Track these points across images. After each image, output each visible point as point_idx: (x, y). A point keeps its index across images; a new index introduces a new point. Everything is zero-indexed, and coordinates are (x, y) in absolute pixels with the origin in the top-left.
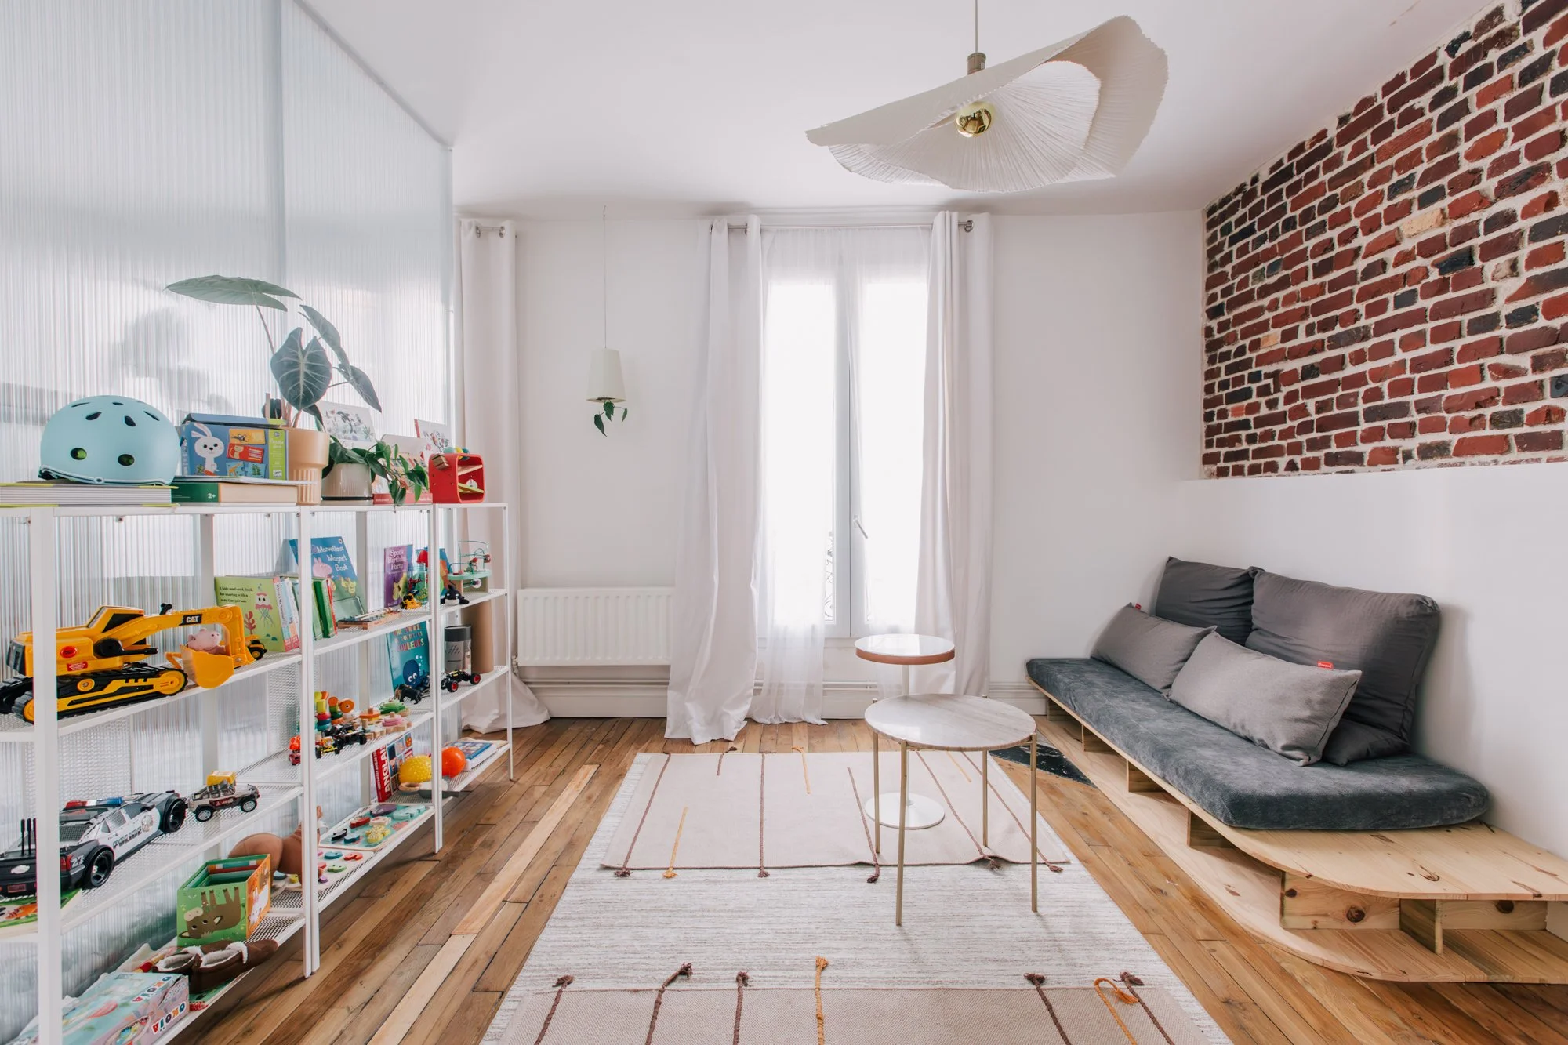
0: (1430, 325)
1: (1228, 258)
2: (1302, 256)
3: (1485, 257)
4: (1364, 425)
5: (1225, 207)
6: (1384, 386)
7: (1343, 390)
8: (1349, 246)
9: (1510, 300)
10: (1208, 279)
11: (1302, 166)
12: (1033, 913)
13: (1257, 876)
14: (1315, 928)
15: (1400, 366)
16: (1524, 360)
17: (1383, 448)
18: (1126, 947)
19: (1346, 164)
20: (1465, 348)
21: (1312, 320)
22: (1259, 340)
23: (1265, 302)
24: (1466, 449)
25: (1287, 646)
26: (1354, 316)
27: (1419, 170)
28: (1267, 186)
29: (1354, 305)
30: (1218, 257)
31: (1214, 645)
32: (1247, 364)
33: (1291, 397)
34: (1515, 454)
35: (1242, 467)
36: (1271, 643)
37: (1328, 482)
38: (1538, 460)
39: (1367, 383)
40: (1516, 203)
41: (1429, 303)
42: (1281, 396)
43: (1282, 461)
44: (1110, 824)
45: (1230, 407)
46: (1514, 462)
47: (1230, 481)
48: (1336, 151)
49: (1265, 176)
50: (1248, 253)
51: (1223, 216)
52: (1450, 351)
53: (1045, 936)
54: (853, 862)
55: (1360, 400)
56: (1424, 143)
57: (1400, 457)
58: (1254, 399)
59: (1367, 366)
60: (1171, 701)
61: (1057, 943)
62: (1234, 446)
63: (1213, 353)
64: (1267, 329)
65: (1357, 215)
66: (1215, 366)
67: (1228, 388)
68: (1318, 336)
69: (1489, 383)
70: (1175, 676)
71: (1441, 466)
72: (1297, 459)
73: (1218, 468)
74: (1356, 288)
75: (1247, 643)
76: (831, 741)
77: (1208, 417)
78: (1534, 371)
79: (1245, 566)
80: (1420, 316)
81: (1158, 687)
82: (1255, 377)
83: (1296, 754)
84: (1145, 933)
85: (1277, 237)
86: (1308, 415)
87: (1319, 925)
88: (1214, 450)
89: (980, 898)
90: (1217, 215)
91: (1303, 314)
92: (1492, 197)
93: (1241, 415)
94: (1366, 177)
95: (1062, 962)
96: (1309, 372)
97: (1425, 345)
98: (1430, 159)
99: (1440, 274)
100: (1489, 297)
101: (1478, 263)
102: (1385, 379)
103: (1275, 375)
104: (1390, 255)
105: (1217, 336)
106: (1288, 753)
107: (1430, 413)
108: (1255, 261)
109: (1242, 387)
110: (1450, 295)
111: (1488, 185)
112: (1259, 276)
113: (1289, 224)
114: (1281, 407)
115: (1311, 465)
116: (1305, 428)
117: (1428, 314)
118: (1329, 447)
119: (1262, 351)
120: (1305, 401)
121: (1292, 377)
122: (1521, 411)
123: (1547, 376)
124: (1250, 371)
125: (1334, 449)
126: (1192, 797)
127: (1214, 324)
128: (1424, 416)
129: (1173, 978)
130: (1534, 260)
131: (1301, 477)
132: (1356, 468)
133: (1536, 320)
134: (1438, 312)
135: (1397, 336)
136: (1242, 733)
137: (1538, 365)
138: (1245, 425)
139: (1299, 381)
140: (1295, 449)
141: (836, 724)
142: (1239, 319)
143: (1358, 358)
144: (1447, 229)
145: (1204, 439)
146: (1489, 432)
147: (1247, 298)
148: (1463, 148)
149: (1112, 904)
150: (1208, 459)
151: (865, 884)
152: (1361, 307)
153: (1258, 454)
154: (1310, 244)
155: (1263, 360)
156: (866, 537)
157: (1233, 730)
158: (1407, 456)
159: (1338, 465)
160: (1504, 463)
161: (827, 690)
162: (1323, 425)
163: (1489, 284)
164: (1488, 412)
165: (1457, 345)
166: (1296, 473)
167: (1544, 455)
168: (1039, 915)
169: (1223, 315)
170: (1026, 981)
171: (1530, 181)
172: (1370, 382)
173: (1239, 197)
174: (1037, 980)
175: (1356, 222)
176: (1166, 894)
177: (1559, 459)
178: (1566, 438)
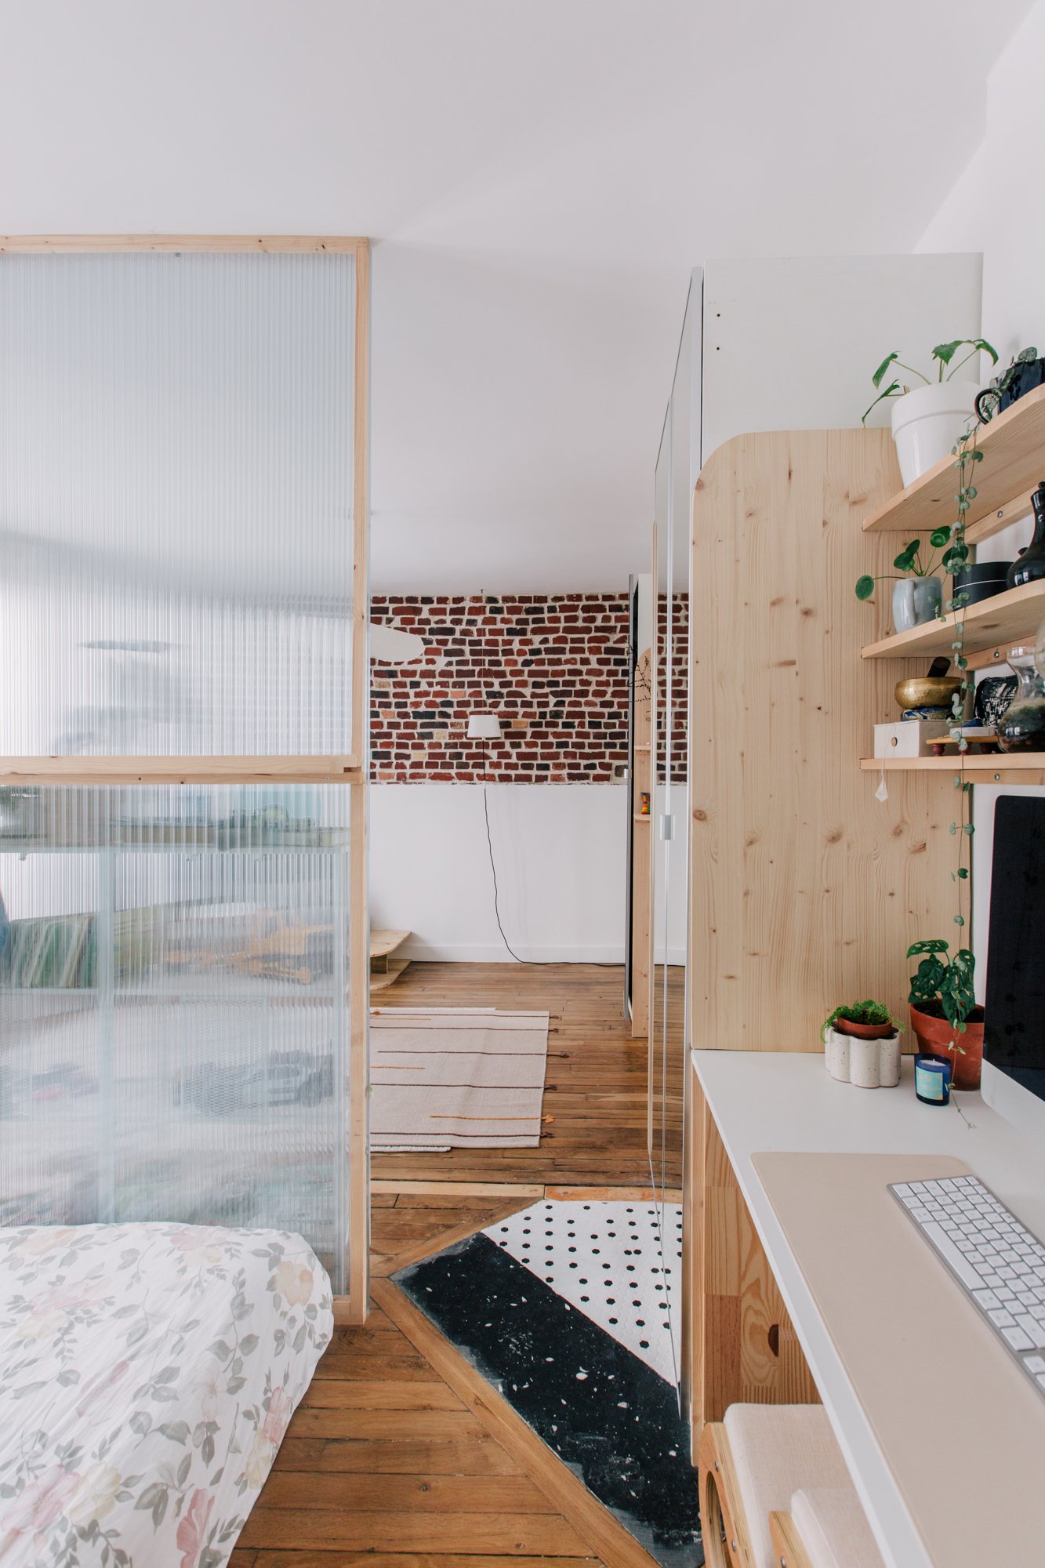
177: (375, 783)
178: (377, 775)
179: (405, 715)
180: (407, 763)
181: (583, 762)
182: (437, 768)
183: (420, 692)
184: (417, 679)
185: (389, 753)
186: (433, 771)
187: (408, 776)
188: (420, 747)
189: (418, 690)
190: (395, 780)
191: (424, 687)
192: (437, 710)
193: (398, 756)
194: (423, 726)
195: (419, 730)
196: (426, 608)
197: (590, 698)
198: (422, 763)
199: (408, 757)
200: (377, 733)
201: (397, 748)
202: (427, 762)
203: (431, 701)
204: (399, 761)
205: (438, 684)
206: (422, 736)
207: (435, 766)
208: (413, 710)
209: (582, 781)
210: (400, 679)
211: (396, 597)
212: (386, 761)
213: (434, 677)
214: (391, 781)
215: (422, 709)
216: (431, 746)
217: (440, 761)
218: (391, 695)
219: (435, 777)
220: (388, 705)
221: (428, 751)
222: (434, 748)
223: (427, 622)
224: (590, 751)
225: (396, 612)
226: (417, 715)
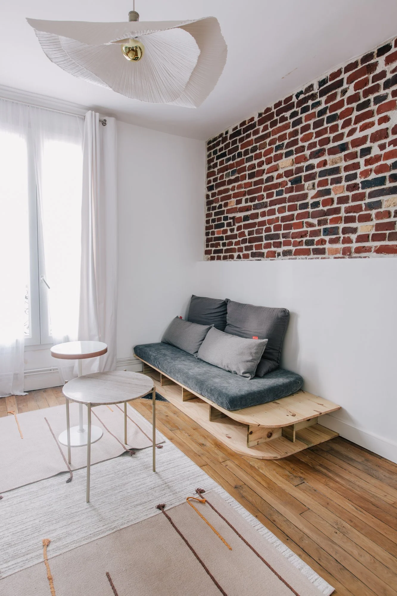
0: (287, 204)
1: (215, 165)
2: (244, 169)
3: (306, 181)
4: (265, 242)
5: (215, 142)
6: (272, 226)
7: (258, 227)
8: (261, 168)
9: (312, 198)
10: (208, 173)
11: (245, 130)
12: (154, 473)
13: (236, 428)
14: (258, 444)
15: (277, 219)
16: (315, 221)
17: (271, 251)
18: (196, 476)
19: (261, 134)
20: (298, 214)
21: (247, 197)
22: (227, 203)
23: (230, 187)
24: (298, 253)
25: (240, 331)
26: (262, 197)
27: (286, 142)
28: (232, 136)
29: (262, 193)
30: (212, 164)
31: (214, 332)
32: (222, 212)
33: (239, 228)
34: (312, 256)
35: (221, 256)
36: (234, 330)
37: (252, 264)
38: (318, 258)
39: (266, 225)
40: (315, 161)
41: (287, 196)
42: (235, 227)
43: (236, 255)
44: (178, 418)
45: (216, 230)
46: (312, 259)
47: (216, 262)
48: (257, 127)
49: (231, 132)
50: (224, 164)
51: (214, 146)
52: (293, 215)
53: (161, 482)
54: (57, 473)
55: (264, 232)
56: (288, 131)
57: (276, 255)
58: (225, 228)
59: (266, 218)
60: (198, 359)
61: (167, 485)
62: (217, 247)
63: (209, 206)
64: (231, 199)
65: (264, 156)
66: (210, 212)
67: (215, 222)
68: (249, 204)
69: (305, 229)
70: (199, 348)
71: (289, 259)
72: (241, 254)
73: (211, 256)
74: (263, 186)
75: (225, 330)
76: (32, 404)
77: (207, 234)
78: (318, 226)
79: (224, 298)
80: (283, 200)
81: (192, 353)
82: (226, 218)
83: (247, 375)
84: (201, 467)
85: (235, 159)
86: (245, 236)
87: (259, 443)
88: (210, 248)
89: (128, 473)
90: (212, 145)
91: (244, 194)
92: (308, 158)
93: (220, 234)
94: (268, 141)
95: (171, 493)
96: (246, 218)
97: (285, 212)
98: (289, 138)
99: (291, 185)
100: (305, 196)
101: (303, 183)
102: (272, 224)
103: (233, 218)
104: (275, 174)
105: (211, 199)
106: (245, 375)
107: (287, 238)
108: (226, 168)
109: (221, 222)
110: (294, 193)
111: (307, 153)
112: (228, 175)
113: (240, 155)
114: (236, 232)
115: (246, 257)
116: (244, 241)
117: (287, 200)
118: (252, 250)
119: (229, 208)
120: (244, 230)
121: (239, 220)
122: (314, 240)
123: (322, 227)
124: (224, 215)
125: (254, 250)
126: (213, 401)
127: (210, 193)
128: (284, 239)
129: (216, 484)
130: (320, 184)
131: (243, 261)
132: (262, 259)
133: (319, 207)
134: (291, 199)
135: (277, 207)
136: (227, 369)
137: (320, 223)
138: (221, 238)
139: (242, 222)
140: (240, 250)
141: (33, 393)
142: (220, 193)
143: (263, 214)
144: (294, 168)
145: (205, 244)
146: (304, 247)
147: (223, 184)
148: (300, 136)
149: (186, 457)
150: (207, 252)
151: (66, 484)
152: (265, 194)
153: (227, 251)
154: (247, 165)
155: (229, 211)
156: (49, 288)
157: (224, 368)
158: (279, 255)
159: (256, 257)
160: (309, 259)
161: (27, 375)
162: (251, 241)
163: (306, 191)
164: (304, 239)
165: (296, 213)
166: (240, 260)
167: (320, 256)
168: (156, 473)
169: (214, 190)
170: (157, 510)
171: (320, 154)
172: (267, 224)
173: (221, 139)
174: (161, 507)
175: (263, 159)
176: (205, 445)
177: (324, 258)
178: (327, 251)
179: (355, 187)
180: (354, 237)
182: (384, 240)
183: (371, 157)
184: (368, 144)
185: (338, 228)
186: (378, 244)
187: (353, 250)
188: (367, 218)
189: (368, 157)
190: (341, 255)
191: (376, 151)
192: (387, 174)
193: (345, 231)
194: (371, 195)
195: (367, 200)
196: (381, 60)
198: (368, 236)
199: (354, 230)
200: (328, 210)
201: (345, 223)
202: (373, 235)
203: (381, 165)
204: (346, 236)
205: (390, 143)
206: (370, 206)
207: (382, 237)
208: (363, 179)
210: (351, 150)
211: (352, 63)
212: (334, 237)
213: (387, 137)
214: (338, 255)
215: (373, 176)
216: (379, 216)
217: (388, 232)
218: (343, 170)
219: (380, 250)
220: (338, 181)
221: (375, 222)
222: (382, 219)
223: (383, 74)
225: (350, 80)
226: (366, 185)
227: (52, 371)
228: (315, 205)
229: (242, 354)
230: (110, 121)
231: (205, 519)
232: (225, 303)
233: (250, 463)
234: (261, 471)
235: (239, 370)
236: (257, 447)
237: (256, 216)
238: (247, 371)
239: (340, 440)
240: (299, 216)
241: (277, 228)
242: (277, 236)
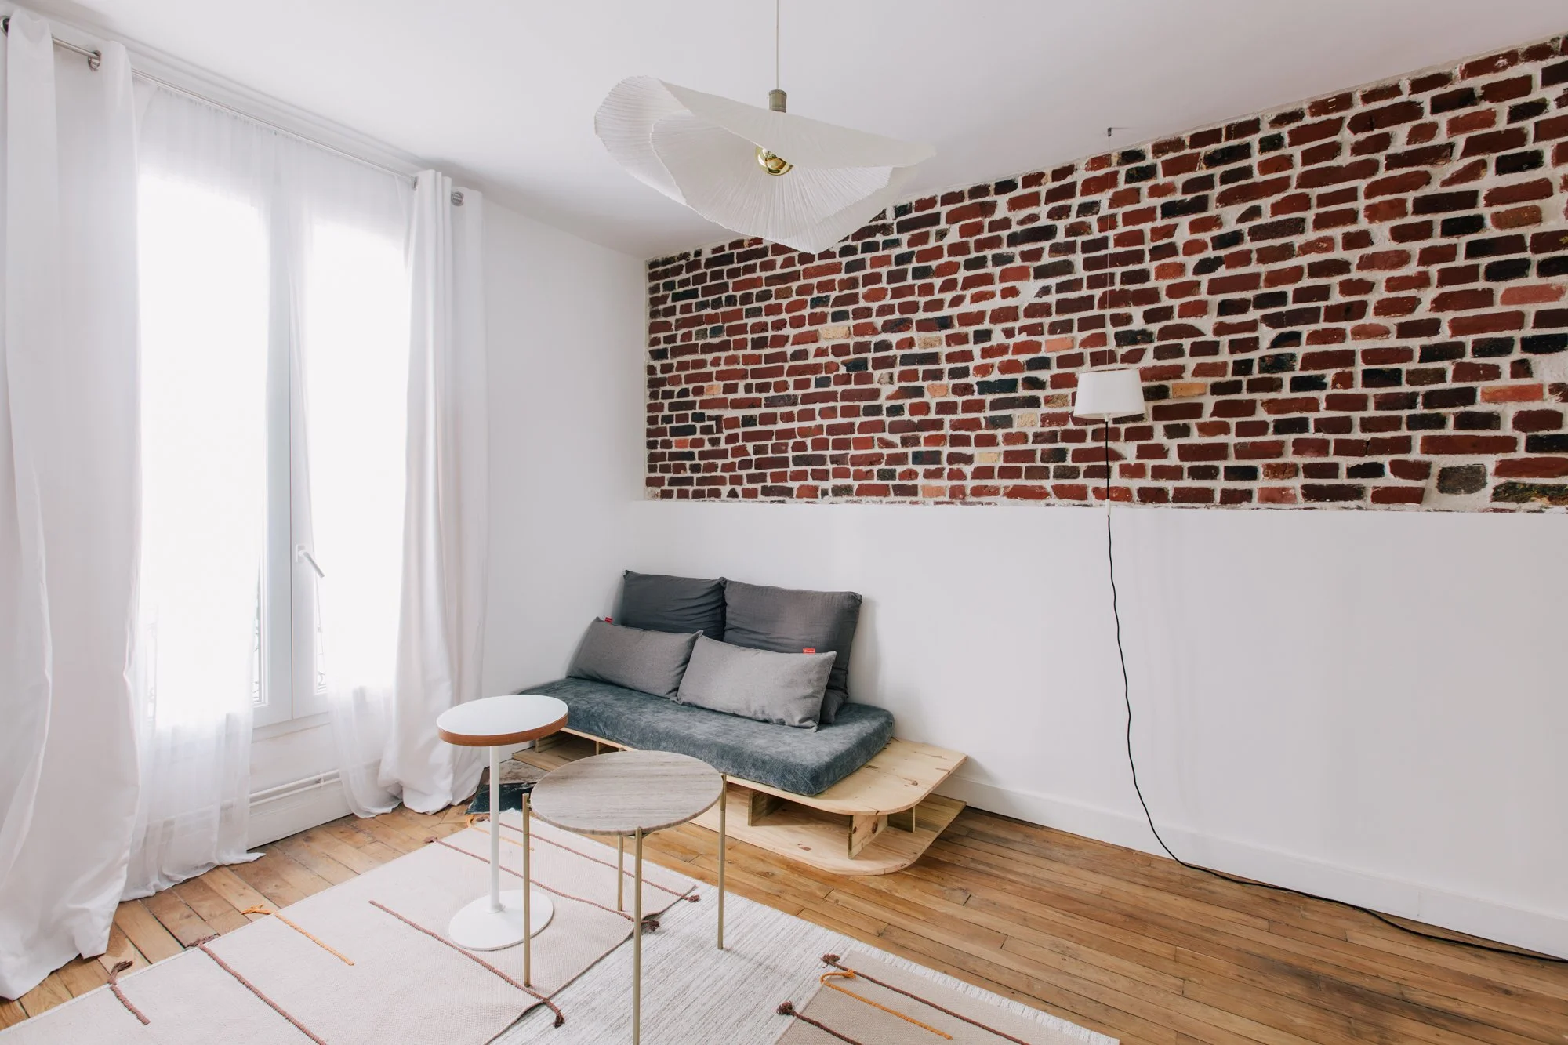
0: (839, 405)
1: (671, 311)
2: (742, 329)
3: (875, 367)
4: (792, 468)
5: (669, 266)
6: (808, 441)
7: (777, 439)
8: (779, 333)
9: (889, 398)
10: (652, 324)
11: (742, 257)
12: (722, 952)
14: (863, 849)
15: (819, 428)
16: (896, 438)
17: (808, 486)
18: (801, 935)
19: (778, 271)
20: (862, 424)
21: (749, 381)
22: (702, 387)
23: (709, 357)
24: (864, 491)
25: (769, 640)
26: (784, 386)
27: (833, 295)
28: (710, 263)
29: (784, 378)
30: (661, 307)
31: (706, 647)
32: (691, 405)
33: (732, 439)
34: (892, 497)
35: (687, 491)
36: (752, 639)
37: (763, 509)
38: (905, 502)
39: (795, 437)
40: (894, 338)
41: (840, 389)
42: (723, 436)
43: (725, 489)
45: (673, 439)
46: (892, 503)
47: (674, 503)
48: (770, 257)
49: (707, 254)
50: (691, 312)
51: (666, 274)
52: (852, 424)
53: (750, 965)
54: (519, 1015)
55: (790, 449)
56: (837, 277)
57: (819, 493)
58: (698, 435)
59: (795, 425)
60: (684, 704)
61: (764, 965)
62: (679, 473)
63: (655, 389)
64: (710, 380)
65: (788, 311)
66: (658, 401)
67: (672, 422)
68: (754, 395)
69: (877, 450)
70: (679, 683)
71: (847, 501)
72: (739, 489)
73: (662, 490)
74: (786, 366)
75: (725, 638)
77: (651, 445)
78: (902, 446)
79: (713, 574)
80: (832, 396)
81: (663, 692)
82: (699, 417)
83: (809, 723)
84: (797, 914)
85: (719, 307)
86: (748, 455)
87: (863, 846)
88: (658, 474)
89: (672, 966)
90: (661, 270)
91: (743, 375)
92: (880, 328)
93: (686, 447)
94: (795, 285)
95: (784, 980)
96: (749, 421)
97: (836, 417)
98: (841, 290)
99: (847, 370)
100: (875, 394)
101: (870, 370)
102: (810, 436)
103: (718, 418)
104: (812, 348)
105: (659, 375)
106: (804, 724)
107: (840, 464)
108: (698, 321)
109: (686, 424)
110: (852, 386)
111: (878, 321)
112: (702, 334)
113: (731, 301)
114: (723, 446)
115: (750, 494)
116: (745, 464)
117: (839, 395)
118: (766, 481)
119: (704, 397)
120: (744, 443)
121: (733, 423)
122: (895, 470)
123: (910, 450)
124: (693, 411)
125: (769, 483)
126: (771, 783)
127: (657, 364)
128: (835, 466)
129: (846, 939)
130: (903, 376)
131: (743, 503)
132: (787, 499)
133: (903, 415)
134: (846, 396)
135: (817, 407)
136: (761, 717)
137: (905, 442)
138: (690, 456)
139: (739, 427)
140: (736, 480)
141: (275, 850)
142: (683, 366)
143: (788, 417)
144: (852, 341)
145: (647, 464)
146: (876, 481)
147: (692, 349)
148: (861, 290)
149: (757, 905)
150: (650, 482)
151: (556, 1031)
152: (791, 381)
153: (701, 481)
154: (750, 321)
155: (705, 404)
156: (322, 575)
157: (753, 717)
158: (825, 493)
159: (773, 495)
160: (886, 503)
161: (259, 803)
162: (760, 464)
163: (876, 385)
164: (876, 468)
165: (857, 421)
166: (736, 499)
167: (908, 499)
168: (728, 950)
169: (667, 358)
170: (784, 1016)
171: (901, 327)
172: (797, 436)
173: (683, 262)
174: (786, 1010)
175: (785, 316)
176: (773, 874)
177: (916, 503)
178: (920, 489)
179: (966, 389)
180: (968, 469)
181: (1346, 462)
182: (1019, 477)
183: (992, 347)
184: (986, 325)
185: (939, 453)
186: (1011, 483)
187: (968, 492)
188: (988, 441)
189: (986, 345)
190: (947, 498)
191: (998, 338)
192: (1019, 376)
193: (953, 458)
194: (995, 405)
195: (989, 413)
196: (1003, 200)
197: (1370, 318)
198: (992, 469)
199: (969, 459)
200: (920, 421)
201: (951, 446)
202: (1001, 468)
203: (1009, 361)
204: (955, 467)
205: (1022, 330)
206: (993, 423)
207: (1014, 473)
208: (979, 379)
209: (1342, 503)
210: (957, 329)
211: (954, 193)
212: (933, 467)
213: (1016, 319)
214: (941, 499)
215: (995, 376)
216: (1009, 439)
217: (1024, 465)
218: (943, 358)
219: (1015, 493)
220: (937, 375)
221: (1003, 448)
222: (1014, 444)
223: (1005, 223)
224: (1368, 436)
225: (952, 218)
226: (985, 387)
227: (322, 783)
228: (895, 410)
229: (791, 684)
230: (471, 198)
231: (875, 1005)
232: (720, 587)
233: (871, 886)
234: (897, 895)
235: (792, 717)
236: (862, 856)
237: (770, 419)
238: (809, 716)
239: (970, 812)
240: (863, 427)
241: (820, 444)
242: (821, 460)
